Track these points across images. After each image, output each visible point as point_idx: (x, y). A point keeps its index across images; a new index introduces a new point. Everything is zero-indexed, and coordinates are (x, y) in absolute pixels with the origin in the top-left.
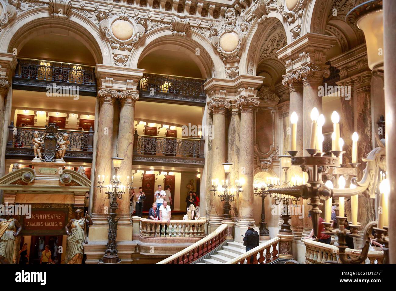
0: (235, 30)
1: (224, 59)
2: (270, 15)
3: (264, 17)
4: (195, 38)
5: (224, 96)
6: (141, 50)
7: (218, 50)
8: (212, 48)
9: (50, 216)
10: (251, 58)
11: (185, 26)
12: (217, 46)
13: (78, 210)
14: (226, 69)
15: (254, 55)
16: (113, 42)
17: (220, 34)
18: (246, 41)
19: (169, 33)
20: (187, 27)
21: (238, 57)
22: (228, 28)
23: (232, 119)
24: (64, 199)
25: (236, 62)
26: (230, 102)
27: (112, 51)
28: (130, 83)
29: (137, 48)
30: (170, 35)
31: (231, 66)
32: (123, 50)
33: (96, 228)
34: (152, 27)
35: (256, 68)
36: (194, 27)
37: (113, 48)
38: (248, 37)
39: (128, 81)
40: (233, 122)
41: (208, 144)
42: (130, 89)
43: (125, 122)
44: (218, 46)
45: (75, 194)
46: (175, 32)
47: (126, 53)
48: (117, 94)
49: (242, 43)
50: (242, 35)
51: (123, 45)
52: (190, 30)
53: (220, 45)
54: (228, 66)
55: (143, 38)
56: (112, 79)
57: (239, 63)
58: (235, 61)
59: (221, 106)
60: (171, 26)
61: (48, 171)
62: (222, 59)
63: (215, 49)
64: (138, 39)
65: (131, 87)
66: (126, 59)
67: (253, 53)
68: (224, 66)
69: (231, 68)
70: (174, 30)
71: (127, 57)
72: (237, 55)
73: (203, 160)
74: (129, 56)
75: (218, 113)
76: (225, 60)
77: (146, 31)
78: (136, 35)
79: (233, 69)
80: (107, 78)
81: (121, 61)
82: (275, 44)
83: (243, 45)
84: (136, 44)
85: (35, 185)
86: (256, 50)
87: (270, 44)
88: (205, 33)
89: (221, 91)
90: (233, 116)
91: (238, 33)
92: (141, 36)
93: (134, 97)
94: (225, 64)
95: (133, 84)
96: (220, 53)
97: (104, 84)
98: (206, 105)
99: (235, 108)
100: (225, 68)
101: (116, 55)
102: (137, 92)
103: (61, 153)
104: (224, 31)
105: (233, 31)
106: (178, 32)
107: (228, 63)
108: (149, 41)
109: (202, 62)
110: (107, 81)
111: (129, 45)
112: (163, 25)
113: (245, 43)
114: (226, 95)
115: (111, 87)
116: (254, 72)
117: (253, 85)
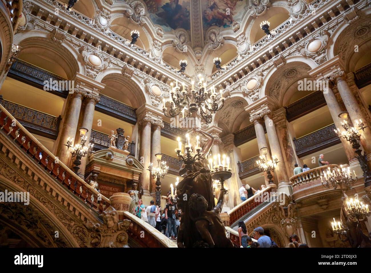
2: (232, 96)
3: (229, 97)
9: (113, 189)
13: (135, 184)
16: (152, 95)
24: (127, 175)
27: (151, 100)
32: (157, 100)
33: (146, 197)
37: (152, 98)
39: (159, 116)
42: (160, 121)
43: (157, 138)
45: (133, 173)
47: (158, 102)
48: (154, 122)
51: (157, 98)
56: (151, 113)
61: (120, 155)
66: (157, 106)
74: (159, 104)
78: (162, 95)
80: (149, 112)
81: (155, 105)
85: (113, 161)
93: (162, 126)
95: (161, 119)
97: (147, 115)
101: (153, 102)
102: (163, 124)
103: (126, 146)
110: (149, 114)
111: (159, 99)
115: (151, 117)
116: (217, 126)
117: (218, 132)
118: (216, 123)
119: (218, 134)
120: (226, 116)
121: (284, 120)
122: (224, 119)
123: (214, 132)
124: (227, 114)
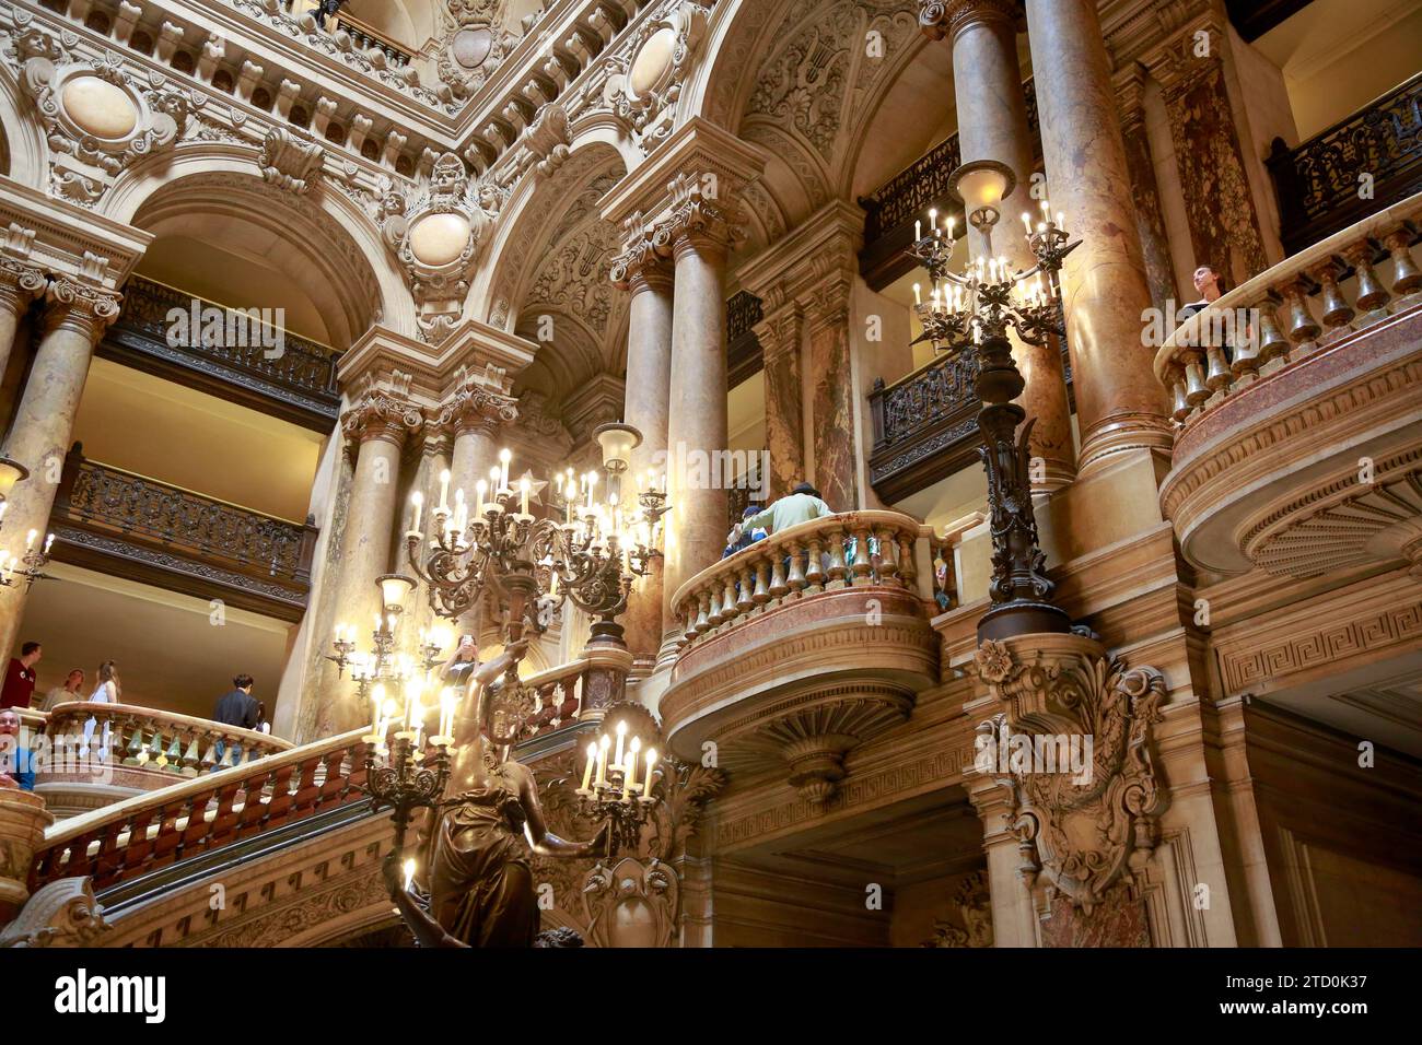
0: (461, 208)
1: (417, 286)
2: (579, 143)
3: (558, 149)
4: (332, 208)
5: (403, 391)
6: (150, 186)
7: (402, 257)
8: (381, 249)
10: (500, 289)
11: (308, 159)
12: (399, 245)
14: (419, 319)
15: (514, 282)
16: (59, 132)
17: (412, 216)
18: (492, 237)
19: (253, 169)
20: (311, 170)
21: (462, 284)
22: (442, 200)
23: (421, 468)
25: (454, 299)
26: (423, 412)
27: (49, 155)
28: (95, 263)
29: (138, 177)
30: (254, 179)
31: (436, 308)
32: (93, 162)
34: (200, 135)
35: (515, 319)
36: (333, 177)
37: (56, 148)
38: (500, 226)
39: (88, 255)
40: (424, 474)
41: (331, 542)
42: (90, 281)
43: (50, 377)
44: (404, 244)
46: (273, 171)
47: (98, 174)
48: (40, 284)
49: (481, 242)
50: (483, 217)
51: (94, 149)
52: (320, 182)
53: (407, 246)
54: (428, 309)
55: (166, 156)
56: (33, 233)
57: (462, 304)
58: (452, 294)
59: (392, 418)
60: (261, 152)
62: (409, 285)
63: (392, 253)
64: (147, 149)
65: (96, 276)
66: (94, 194)
67: (512, 274)
68: (412, 307)
69: (437, 315)
70: (271, 165)
71: (99, 187)
72: (461, 278)
73: (305, 589)
74: (106, 187)
75: (379, 437)
76: (419, 291)
77: (177, 139)
78: (143, 135)
79: (444, 320)
80: (14, 227)
81: (76, 191)
82: (576, 267)
83: (483, 248)
84: (139, 162)
86: (519, 268)
87: (561, 261)
88: (367, 205)
89: (396, 372)
90: (425, 457)
91: (470, 216)
92: (161, 142)
93: (102, 308)
94: (419, 302)
95: (102, 269)
96: (405, 265)
98: (339, 423)
99: (435, 434)
100: (418, 314)
101: (61, 172)
102: (116, 297)
104: (427, 209)
105: (453, 211)
106: (284, 173)
107: (431, 301)
108: (181, 169)
109: (341, 298)
110: (13, 236)
111: (113, 156)
112: (237, 143)
113: (487, 244)
114: (410, 391)
115: (24, 257)
116: (509, 330)
117: (500, 360)
118: (505, 310)
119: (502, 371)
120: (584, 272)
121: (836, 276)
122: (570, 290)
123: (478, 356)
124: (589, 261)
